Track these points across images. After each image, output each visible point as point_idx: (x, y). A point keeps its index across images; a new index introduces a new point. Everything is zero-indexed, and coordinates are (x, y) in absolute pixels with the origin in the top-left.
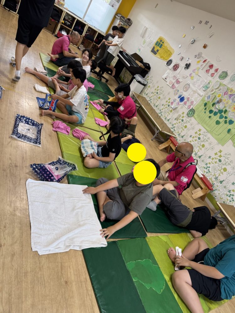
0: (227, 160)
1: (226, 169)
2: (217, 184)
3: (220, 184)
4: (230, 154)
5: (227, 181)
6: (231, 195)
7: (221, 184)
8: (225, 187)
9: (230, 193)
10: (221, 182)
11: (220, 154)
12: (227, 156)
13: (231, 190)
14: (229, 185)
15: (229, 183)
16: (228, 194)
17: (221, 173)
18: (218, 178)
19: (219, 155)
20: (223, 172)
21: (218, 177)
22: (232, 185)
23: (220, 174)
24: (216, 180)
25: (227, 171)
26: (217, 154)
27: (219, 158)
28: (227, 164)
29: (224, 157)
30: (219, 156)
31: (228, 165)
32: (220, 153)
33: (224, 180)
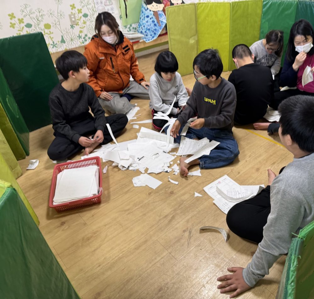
0: (34, 16)
1: (48, 24)
2: (62, 48)
3: (64, 44)
4: (26, 5)
5: (65, 32)
6: (84, 38)
7: (66, 42)
8: (72, 40)
9: (82, 37)
10: (63, 41)
11: (16, 19)
12: (26, 11)
13: (79, 35)
14: (71, 34)
15: (69, 31)
16: (83, 41)
17: (49, 34)
18: (55, 43)
19: (18, 22)
20: (50, 32)
21: (53, 42)
22: (73, 29)
23: (50, 37)
24: (56, 47)
25: (51, 25)
26: (15, 24)
27: (23, 25)
28: (40, 19)
29: (24, 16)
30: (20, 23)
31: (43, 18)
32: (15, 17)
33: (62, 37)
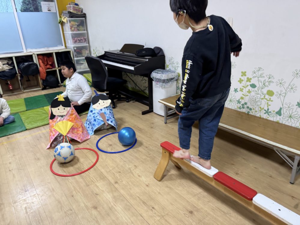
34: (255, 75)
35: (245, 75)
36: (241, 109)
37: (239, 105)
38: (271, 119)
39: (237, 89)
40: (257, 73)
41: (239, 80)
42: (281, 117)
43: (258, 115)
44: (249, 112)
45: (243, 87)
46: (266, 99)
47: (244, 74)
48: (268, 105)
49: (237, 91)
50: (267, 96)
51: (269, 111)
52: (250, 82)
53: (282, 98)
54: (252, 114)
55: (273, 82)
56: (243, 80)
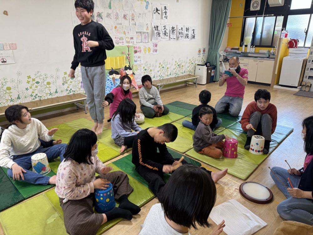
34: (36, 76)
35: (31, 78)
36: (35, 99)
37: (33, 98)
38: (54, 97)
39: (27, 88)
40: (37, 75)
41: (27, 82)
42: (58, 94)
43: (46, 98)
44: (40, 99)
45: (31, 85)
46: (47, 87)
47: (29, 77)
48: (50, 90)
49: (28, 89)
50: (48, 86)
51: (51, 93)
52: (35, 81)
53: (55, 84)
54: (42, 99)
55: (48, 77)
56: (30, 81)
